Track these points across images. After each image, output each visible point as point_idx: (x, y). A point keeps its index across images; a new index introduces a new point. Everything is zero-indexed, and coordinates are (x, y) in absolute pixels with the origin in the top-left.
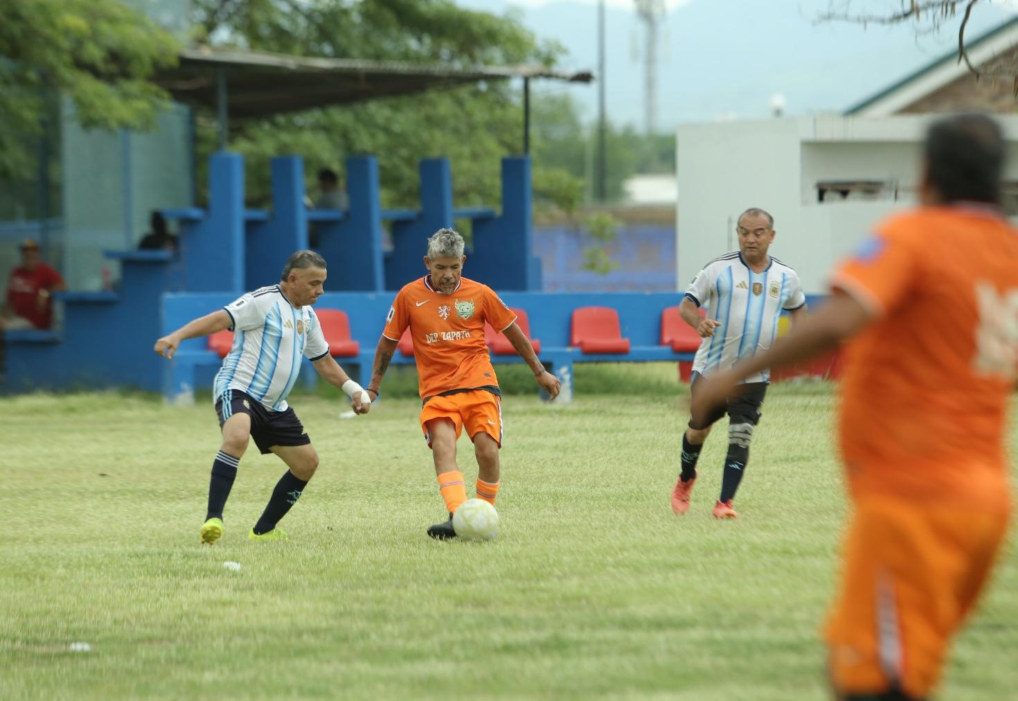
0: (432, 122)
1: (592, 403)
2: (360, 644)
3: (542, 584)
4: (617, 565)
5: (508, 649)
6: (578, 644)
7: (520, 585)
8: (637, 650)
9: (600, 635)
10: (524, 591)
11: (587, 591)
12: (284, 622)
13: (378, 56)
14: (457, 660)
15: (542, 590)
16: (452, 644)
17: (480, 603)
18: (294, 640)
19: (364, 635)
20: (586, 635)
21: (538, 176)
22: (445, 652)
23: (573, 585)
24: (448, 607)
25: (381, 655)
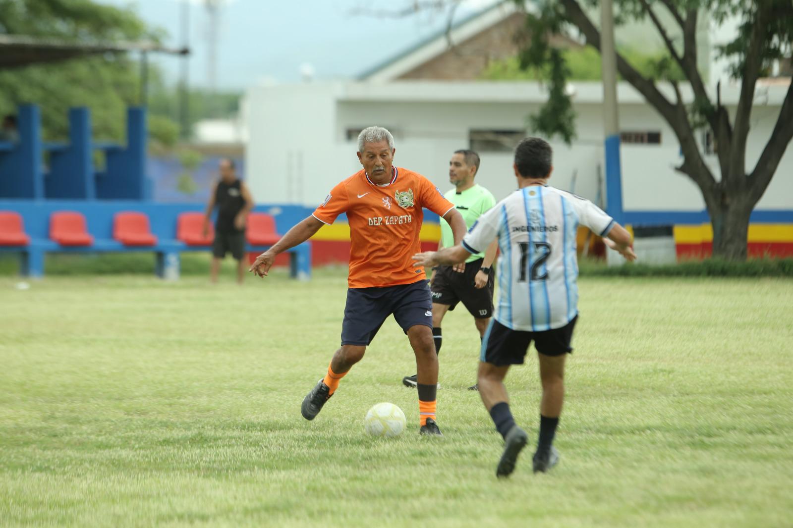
0: (75, 81)
1: (193, 280)
2: (67, 439)
3: (182, 400)
4: (231, 388)
5: (166, 442)
6: (216, 439)
7: (167, 401)
8: (256, 443)
9: (229, 433)
10: (170, 405)
11: (213, 405)
12: (10, 424)
13: (36, 34)
14: (133, 448)
15: (182, 404)
16: (129, 438)
17: (143, 413)
18: (19, 435)
19: (67, 433)
20: (219, 434)
21: (151, 122)
22: (126, 443)
23: (203, 401)
24: (121, 415)
25: (81, 445)
